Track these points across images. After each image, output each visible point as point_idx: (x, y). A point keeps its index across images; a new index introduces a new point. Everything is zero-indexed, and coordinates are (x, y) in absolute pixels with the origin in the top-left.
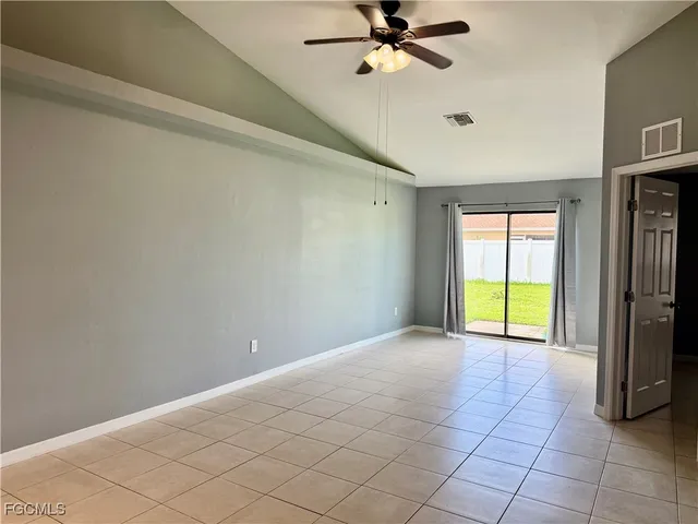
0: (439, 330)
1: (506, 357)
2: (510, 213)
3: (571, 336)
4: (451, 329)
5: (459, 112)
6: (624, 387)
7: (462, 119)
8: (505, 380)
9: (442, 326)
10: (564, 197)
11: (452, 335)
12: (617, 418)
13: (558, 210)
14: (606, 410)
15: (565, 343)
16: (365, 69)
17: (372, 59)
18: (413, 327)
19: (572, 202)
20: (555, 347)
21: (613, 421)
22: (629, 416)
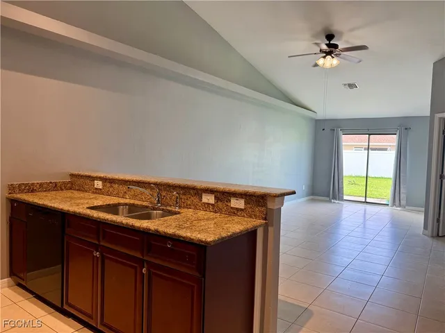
0: (328, 199)
1: (365, 214)
2: (370, 135)
3: (403, 202)
4: (334, 198)
5: (351, 82)
6: (438, 221)
7: (351, 86)
8: (364, 227)
9: (328, 196)
10: (401, 126)
11: (335, 201)
12: (434, 235)
13: (398, 133)
14: (429, 232)
15: (400, 206)
16: (316, 65)
17: (321, 62)
18: (312, 197)
19: (406, 129)
20: (394, 208)
21: (432, 237)
22: (440, 235)
